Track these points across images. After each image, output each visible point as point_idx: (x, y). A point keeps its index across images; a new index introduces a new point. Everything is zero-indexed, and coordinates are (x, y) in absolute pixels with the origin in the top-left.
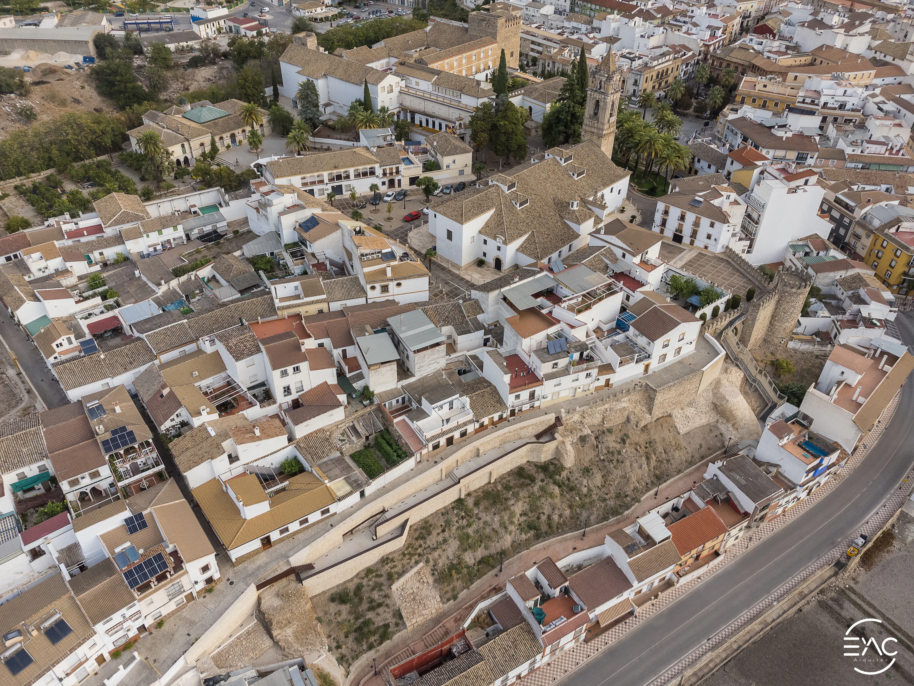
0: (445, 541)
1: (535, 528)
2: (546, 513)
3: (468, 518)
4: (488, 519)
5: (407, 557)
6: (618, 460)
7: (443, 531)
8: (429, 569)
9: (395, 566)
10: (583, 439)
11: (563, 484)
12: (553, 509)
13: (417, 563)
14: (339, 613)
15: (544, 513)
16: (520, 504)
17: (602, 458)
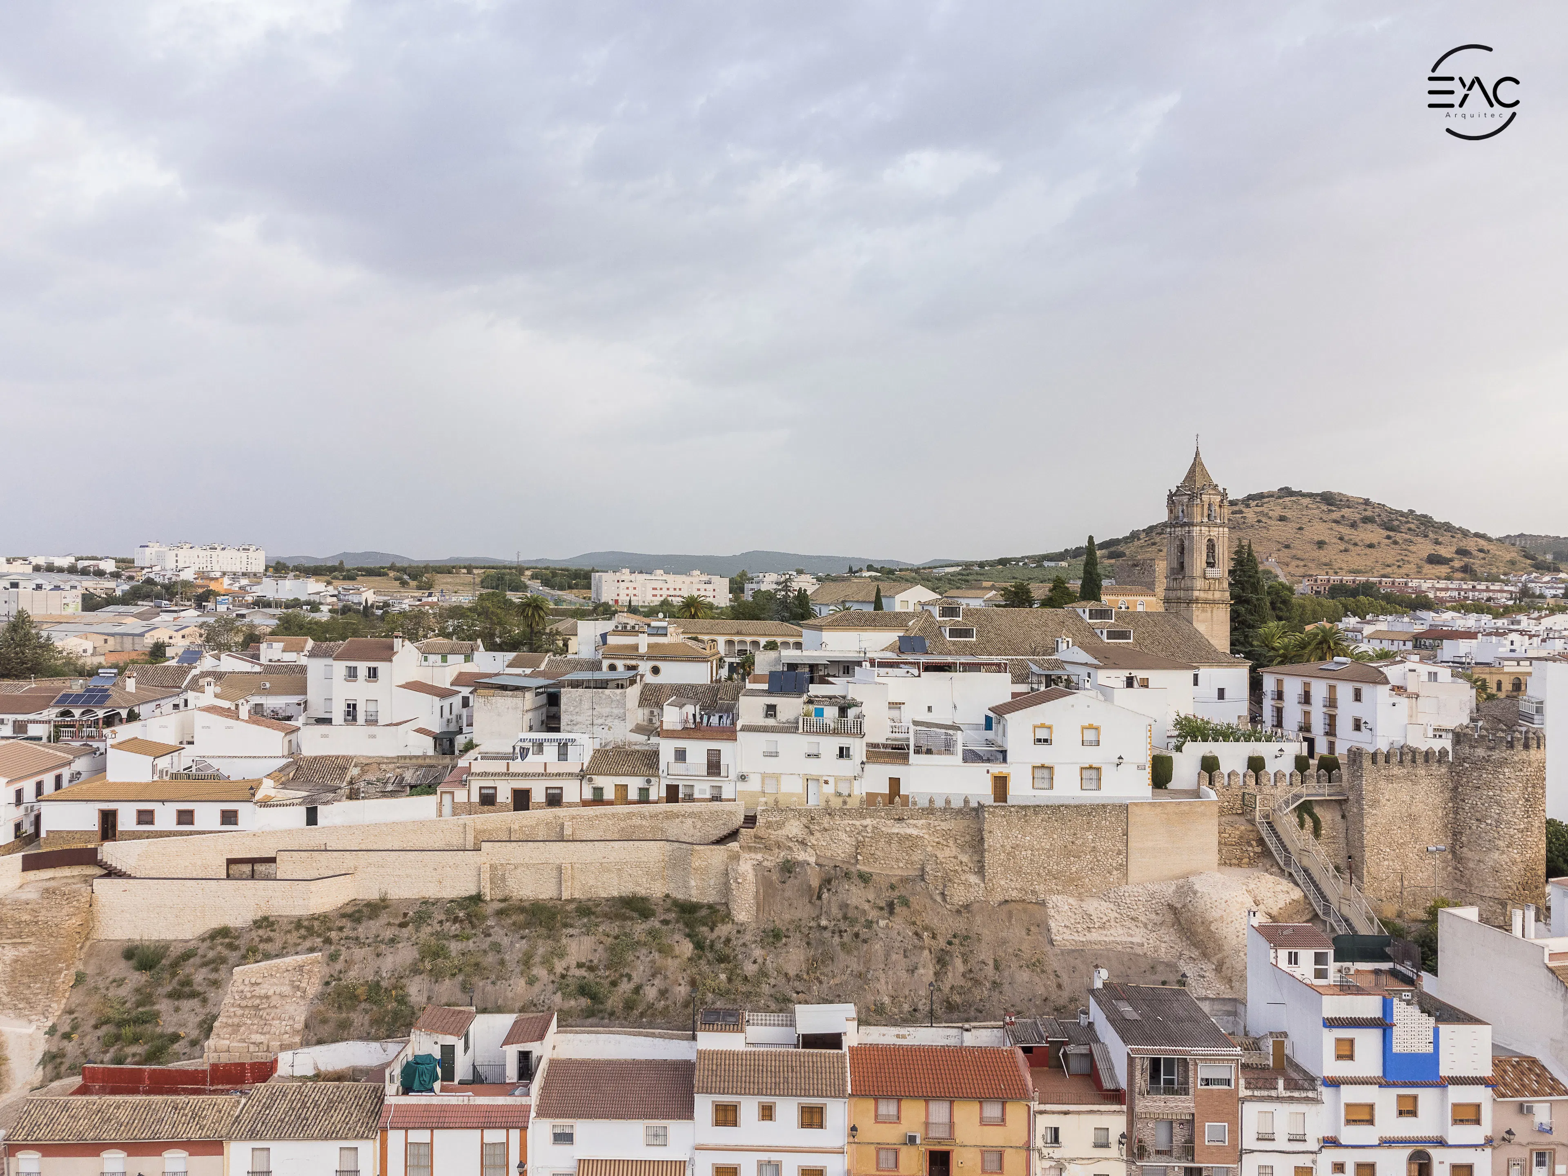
0: (393, 941)
1: (594, 997)
2: (636, 979)
3: (466, 924)
4: (506, 941)
5: (303, 932)
6: (857, 935)
7: (403, 925)
8: (326, 970)
9: (269, 940)
10: (788, 868)
11: (712, 946)
12: (654, 975)
13: (312, 950)
14: (119, 982)
15: (629, 977)
16: (588, 942)
17: (824, 923)
